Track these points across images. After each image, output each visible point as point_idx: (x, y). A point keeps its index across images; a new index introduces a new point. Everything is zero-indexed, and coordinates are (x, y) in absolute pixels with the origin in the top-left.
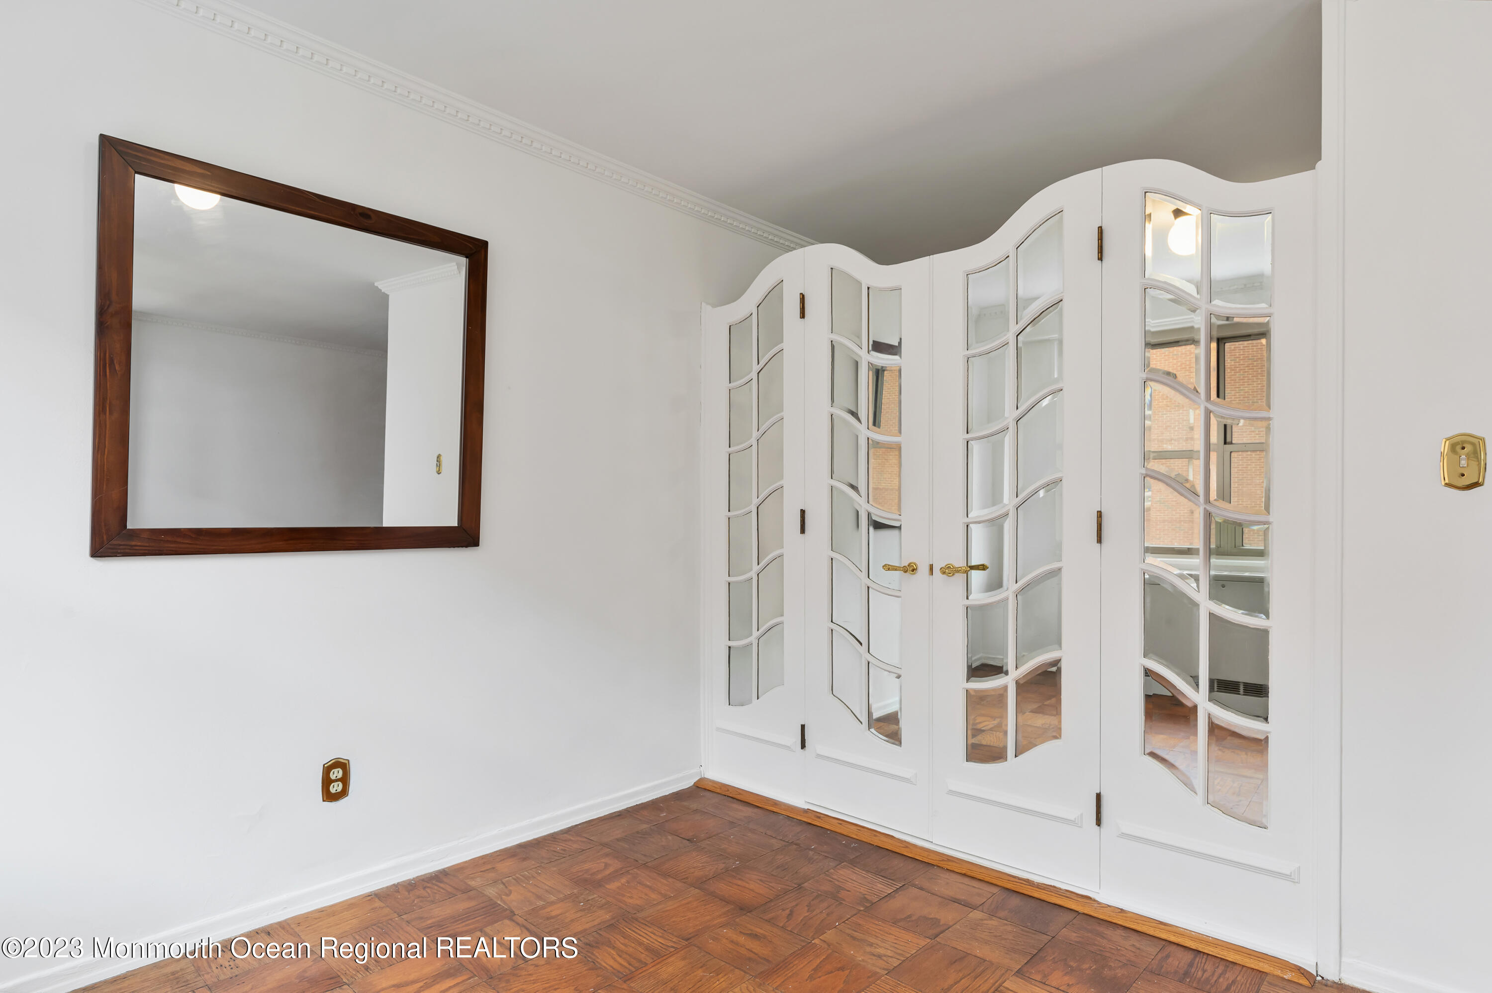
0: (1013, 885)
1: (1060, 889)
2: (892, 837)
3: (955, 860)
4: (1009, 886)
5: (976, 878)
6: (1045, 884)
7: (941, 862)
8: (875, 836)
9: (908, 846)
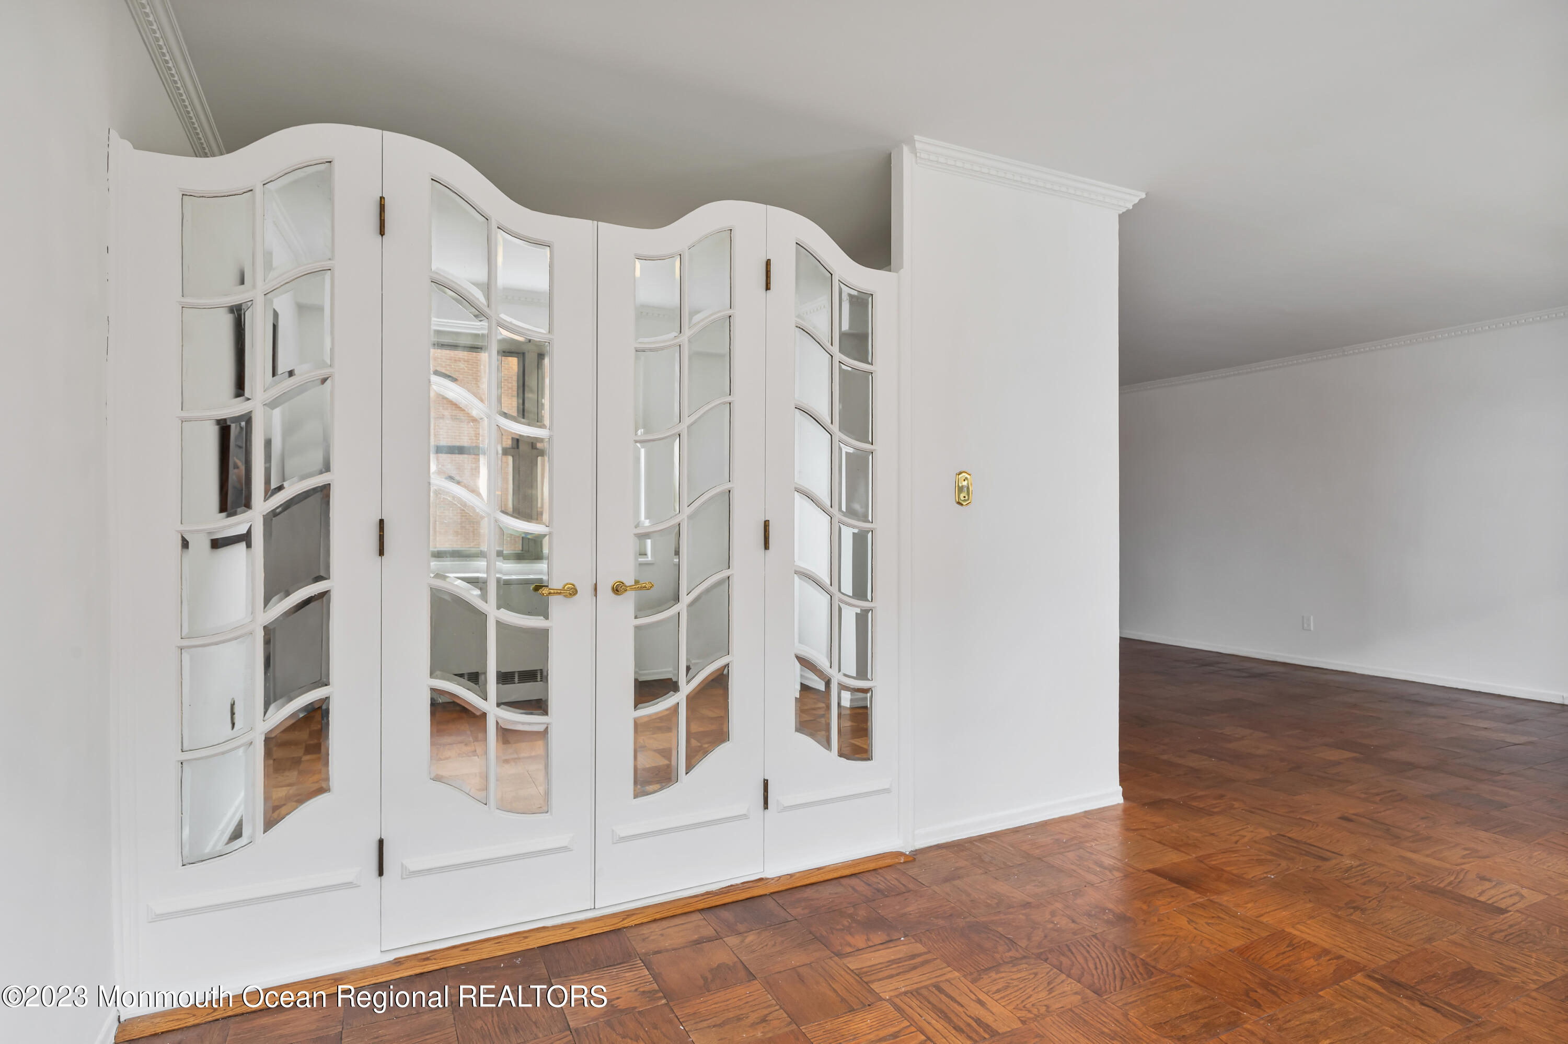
0: (704, 904)
1: (737, 885)
2: (544, 928)
3: (633, 913)
4: (701, 906)
5: (668, 917)
6: (723, 888)
7: (625, 922)
8: (526, 937)
9: (575, 926)
